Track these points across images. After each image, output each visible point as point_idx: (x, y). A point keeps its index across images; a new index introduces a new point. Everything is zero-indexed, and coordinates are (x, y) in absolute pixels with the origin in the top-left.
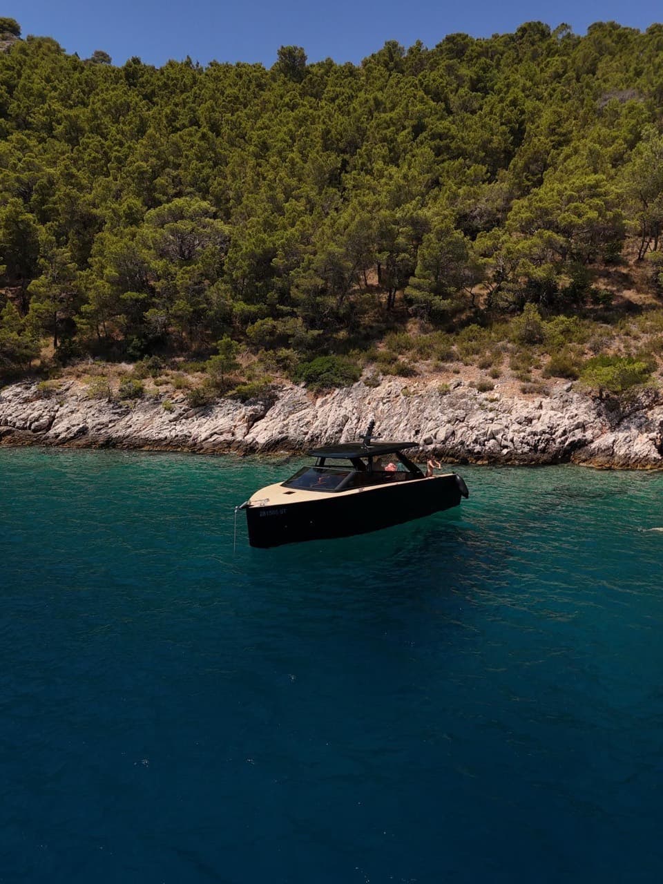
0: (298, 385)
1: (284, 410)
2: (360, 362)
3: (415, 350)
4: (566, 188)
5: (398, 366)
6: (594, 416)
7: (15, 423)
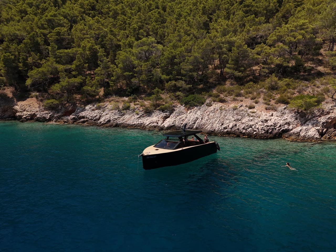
0: (182, 105)
1: (176, 115)
2: (206, 97)
3: (227, 92)
4: (290, 26)
5: (219, 98)
6: (294, 119)
7: (89, 118)
